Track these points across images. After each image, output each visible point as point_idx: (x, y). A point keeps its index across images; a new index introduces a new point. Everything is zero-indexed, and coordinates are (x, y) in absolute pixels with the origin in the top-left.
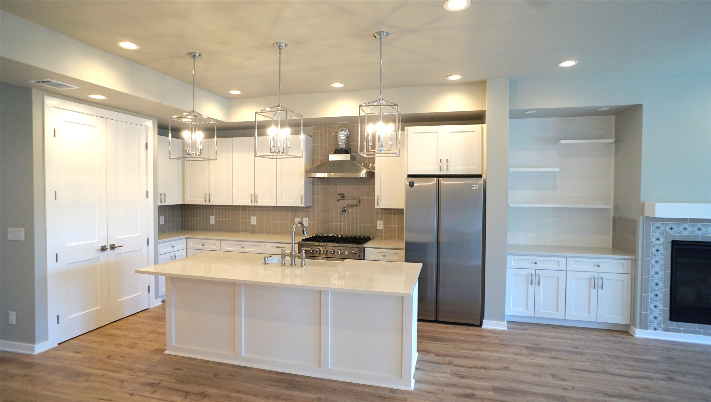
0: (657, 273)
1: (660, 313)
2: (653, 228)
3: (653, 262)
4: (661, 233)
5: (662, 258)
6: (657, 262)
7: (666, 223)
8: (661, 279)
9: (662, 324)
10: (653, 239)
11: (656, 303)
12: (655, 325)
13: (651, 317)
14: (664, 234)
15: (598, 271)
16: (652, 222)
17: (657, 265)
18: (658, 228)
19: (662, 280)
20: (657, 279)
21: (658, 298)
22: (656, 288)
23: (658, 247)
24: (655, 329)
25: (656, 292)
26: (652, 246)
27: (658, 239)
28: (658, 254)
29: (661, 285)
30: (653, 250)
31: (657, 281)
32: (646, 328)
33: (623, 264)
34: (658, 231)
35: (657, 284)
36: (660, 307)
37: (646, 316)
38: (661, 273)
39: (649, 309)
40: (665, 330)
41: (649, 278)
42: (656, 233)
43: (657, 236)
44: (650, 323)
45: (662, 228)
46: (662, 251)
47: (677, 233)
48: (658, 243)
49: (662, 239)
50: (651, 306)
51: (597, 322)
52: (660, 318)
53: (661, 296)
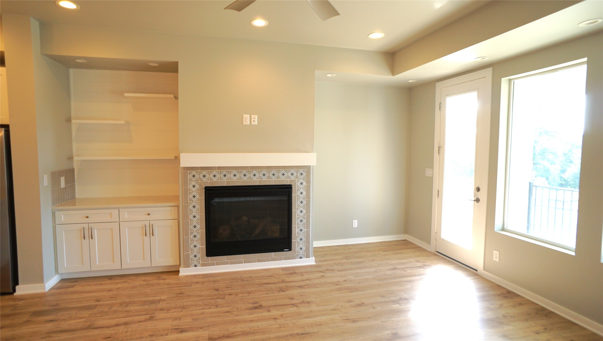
0: (194, 217)
1: (199, 252)
2: (190, 176)
3: (191, 207)
4: (197, 181)
5: (198, 203)
6: (194, 207)
7: (200, 172)
8: (198, 221)
9: (200, 261)
10: (190, 187)
11: (195, 243)
12: (195, 263)
13: (192, 256)
14: (199, 181)
15: (149, 220)
16: (189, 171)
17: (194, 210)
18: (194, 176)
19: (199, 223)
20: (195, 221)
21: (196, 239)
22: (195, 230)
23: (194, 193)
24: (196, 266)
25: (195, 233)
26: (190, 193)
27: (194, 186)
28: (194, 199)
29: (198, 226)
30: (191, 196)
31: (195, 224)
32: (188, 266)
33: (171, 210)
34: (194, 179)
35: (195, 227)
36: (199, 246)
37: (188, 256)
38: (198, 217)
39: (190, 249)
40: (203, 265)
41: (189, 221)
42: (192, 181)
43: (194, 183)
44: (191, 261)
45: (197, 176)
46: (198, 196)
47: (208, 180)
48: (194, 189)
49: (197, 186)
50: (192, 246)
51: (151, 267)
52: (199, 256)
53: (198, 236)
